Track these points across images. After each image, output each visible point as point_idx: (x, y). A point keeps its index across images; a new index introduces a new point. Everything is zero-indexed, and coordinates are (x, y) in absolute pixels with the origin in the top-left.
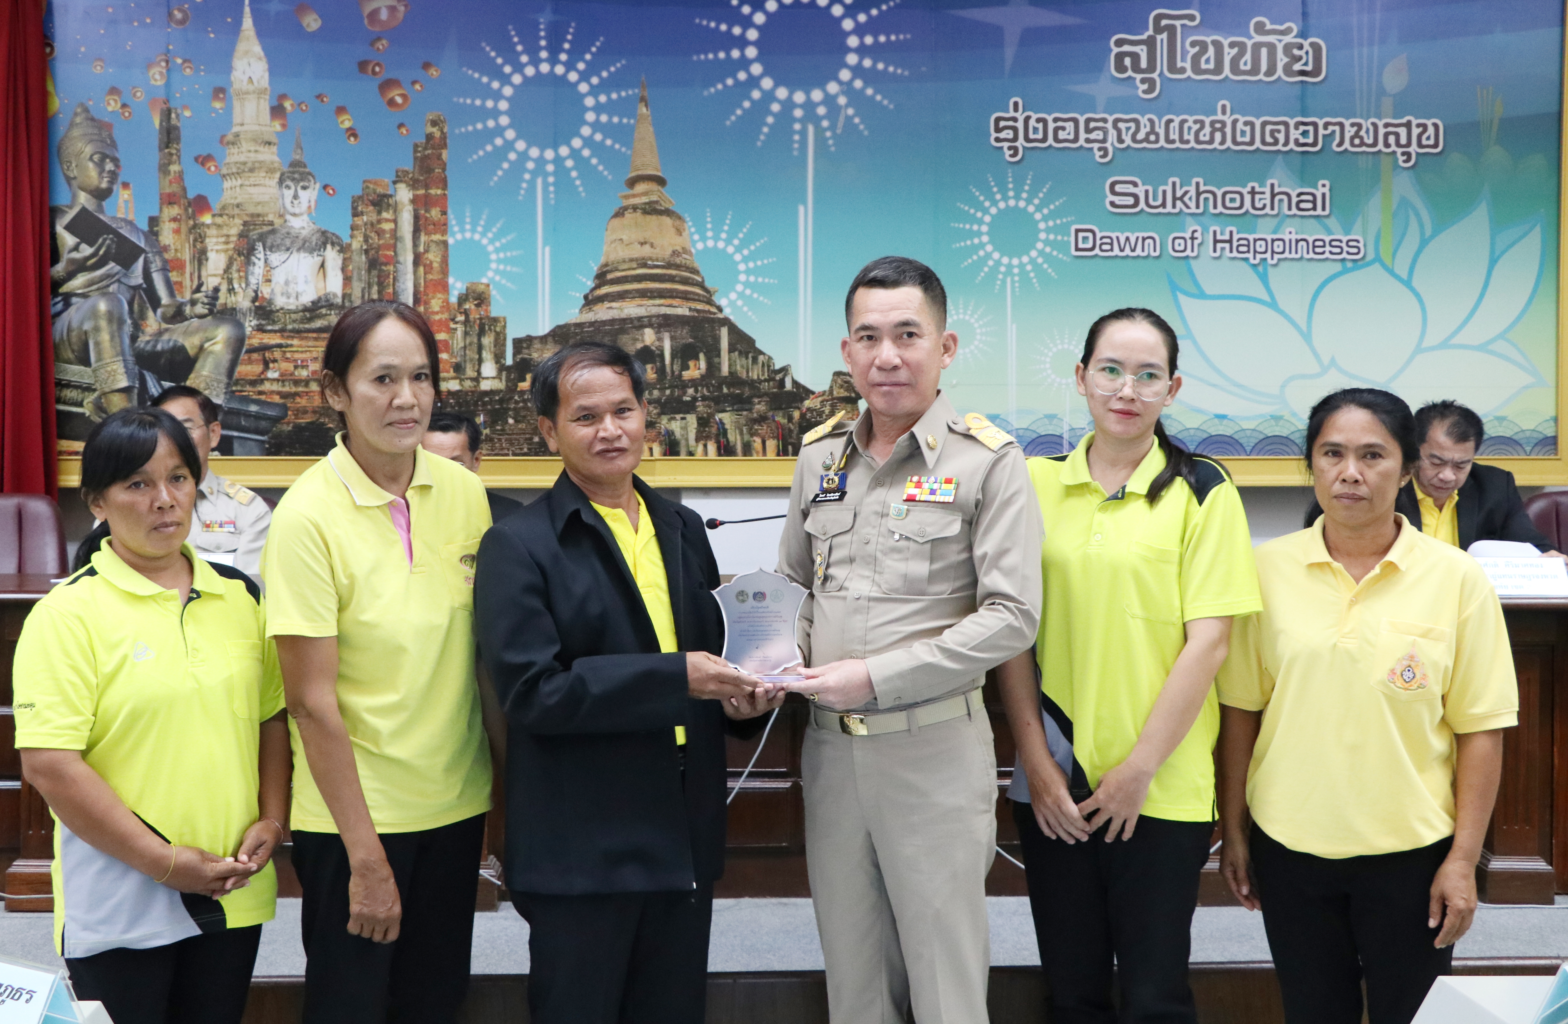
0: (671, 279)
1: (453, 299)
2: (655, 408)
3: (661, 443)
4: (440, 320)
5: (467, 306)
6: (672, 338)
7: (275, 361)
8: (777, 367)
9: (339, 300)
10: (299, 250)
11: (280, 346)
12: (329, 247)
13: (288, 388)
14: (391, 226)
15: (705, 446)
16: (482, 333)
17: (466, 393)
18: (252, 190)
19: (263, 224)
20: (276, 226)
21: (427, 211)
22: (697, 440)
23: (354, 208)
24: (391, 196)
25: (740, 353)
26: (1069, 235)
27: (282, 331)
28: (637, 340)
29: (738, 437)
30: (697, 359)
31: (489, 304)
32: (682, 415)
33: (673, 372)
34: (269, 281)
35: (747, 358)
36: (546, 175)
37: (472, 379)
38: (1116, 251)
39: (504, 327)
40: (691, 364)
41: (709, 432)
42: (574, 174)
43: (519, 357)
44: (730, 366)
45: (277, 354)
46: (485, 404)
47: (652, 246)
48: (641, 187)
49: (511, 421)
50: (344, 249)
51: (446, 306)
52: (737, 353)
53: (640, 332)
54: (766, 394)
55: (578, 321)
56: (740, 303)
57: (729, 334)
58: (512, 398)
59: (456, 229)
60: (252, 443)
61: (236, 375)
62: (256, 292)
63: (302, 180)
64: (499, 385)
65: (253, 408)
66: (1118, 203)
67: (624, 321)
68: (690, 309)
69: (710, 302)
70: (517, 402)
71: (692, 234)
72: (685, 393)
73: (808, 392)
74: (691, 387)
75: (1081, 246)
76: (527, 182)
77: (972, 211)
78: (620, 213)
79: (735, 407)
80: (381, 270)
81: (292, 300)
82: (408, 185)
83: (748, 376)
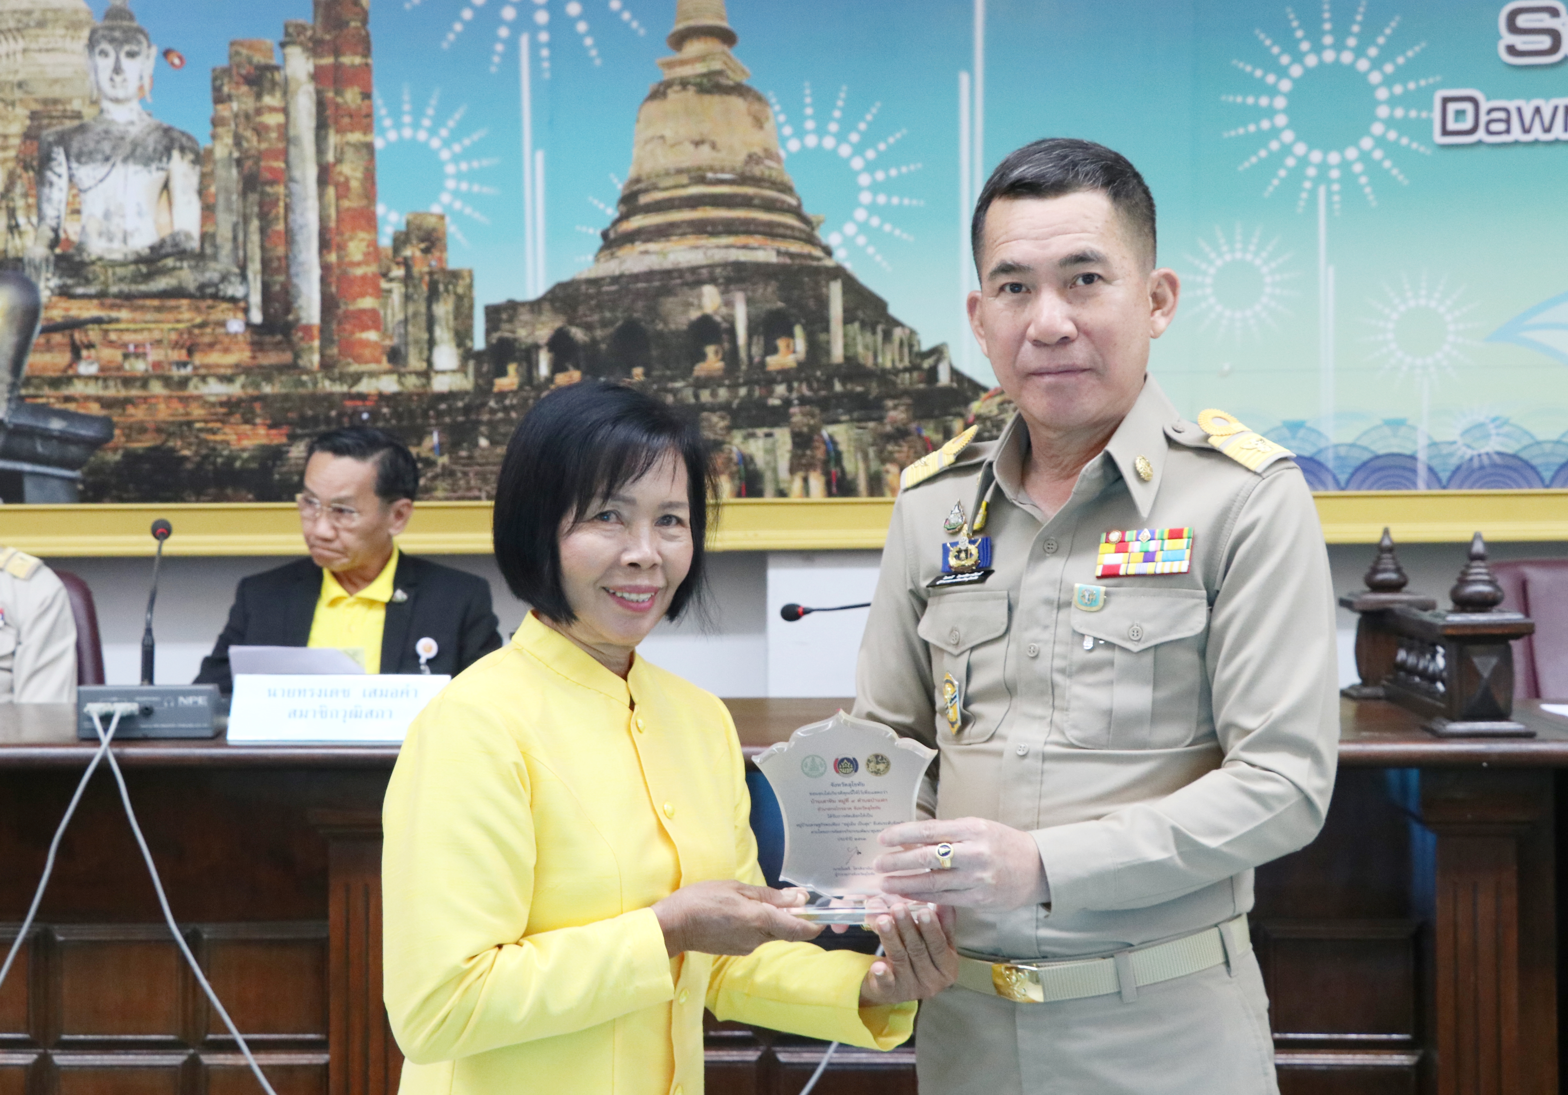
0: (746, 202)
1: (385, 242)
2: (723, 418)
3: (732, 476)
4: (364, 278)
5: (408, 252)
6: (749, 302)
7: (90, 346)
8: (925, 346)
9: (194, 244)
10: (125, 160)
11: (98, 321)
12: (176, 154)
13: (113, 391)
14: (279, 118)
15: (806, 480)
16: (433, 296)
17: (410, 396)
18: (43, 58)
19: (64, 116)
20: (87, 119)
21: (338, 93)
22: (792, 470)
23: (217, 90)
24: (277, 68)
25: (863, 325)
26: (1430, 109)
27: (101, 295)
28: (691, 304)
29: (861, 466)
30: (791, 335)
31: (444, 249)
32: (766, 430)
33: (750, 357)
34: (77, 212)
35: (874, 332)
36: (535, 29)
37: (418, 374)
38: (1516, 133)
39: (470, 286)
40: (781, 343)
41: (813, 457)
42: (582, 27)
43: (495, 336)
44: (846, 346)
45: (94, 334)
46: (440, 414)
47: (714, 146)
48: (694, 48)
49: (483, 442)
50: (201, 158)
51: (373, 252)
52: (857, 325)
53: (696, 292)
54: (906, 393)
55: (593, 275)
56: (861, 240)
57: (844, 293)
58: (484, 404)
59: (387, 122)
60: (56, 483)
61: (26, 370)
62: (56, 231)
63: (127, 41)
64: (464, 383)
65: (56, 425)
66: (1520, 47)
67: (667, 274)
68: (779, 253)
69: (811, 240)
70: (493, 411)
71: (780, 126)
72: (770, 393)
73: (977, 389)
74: (781, 382)
75: (1452, 126)
76: (505, 42)
77: (1259, 73)
78: (659, 93)
79: (856, 415)
80: (263, 194)
81: (117, 245)
82: (306, 49)
83: (876, 364)
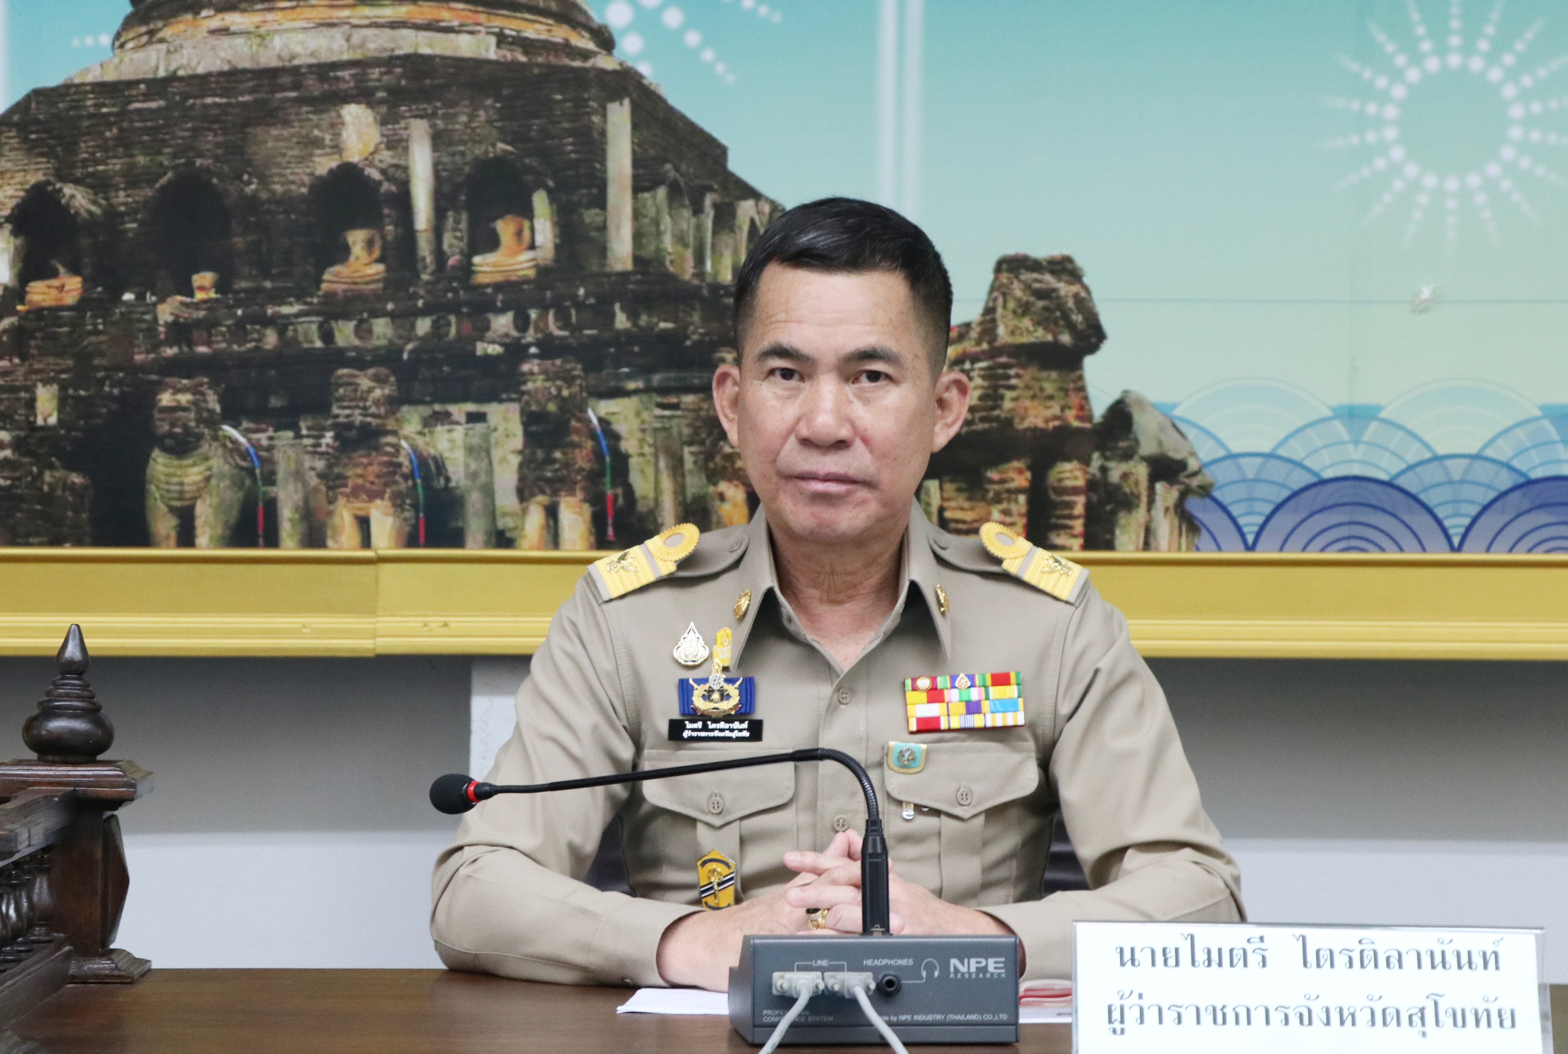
2: (380, 380)
3: (398, 501)
6: (438, 140)
15: (552, 512)
22: (524, 493)
25: (675, 192)
28: (317, 143)
29: (667, 484)
30: (527, 212)
32: (471, 407)
33: (440, 255)
35: (698, 210)
40: (505, 228)
41: (567, 465)
44: (638, 236)
52: (662, 192)
53: (327, 117)
55: (110, 76)
57: (635, 127)
67: (269, 78)
68: (502, 39)
69: (567, 15)
72: (482, 330)
74: (502, 311)
79: (656, 379)
83: (700, 274)
